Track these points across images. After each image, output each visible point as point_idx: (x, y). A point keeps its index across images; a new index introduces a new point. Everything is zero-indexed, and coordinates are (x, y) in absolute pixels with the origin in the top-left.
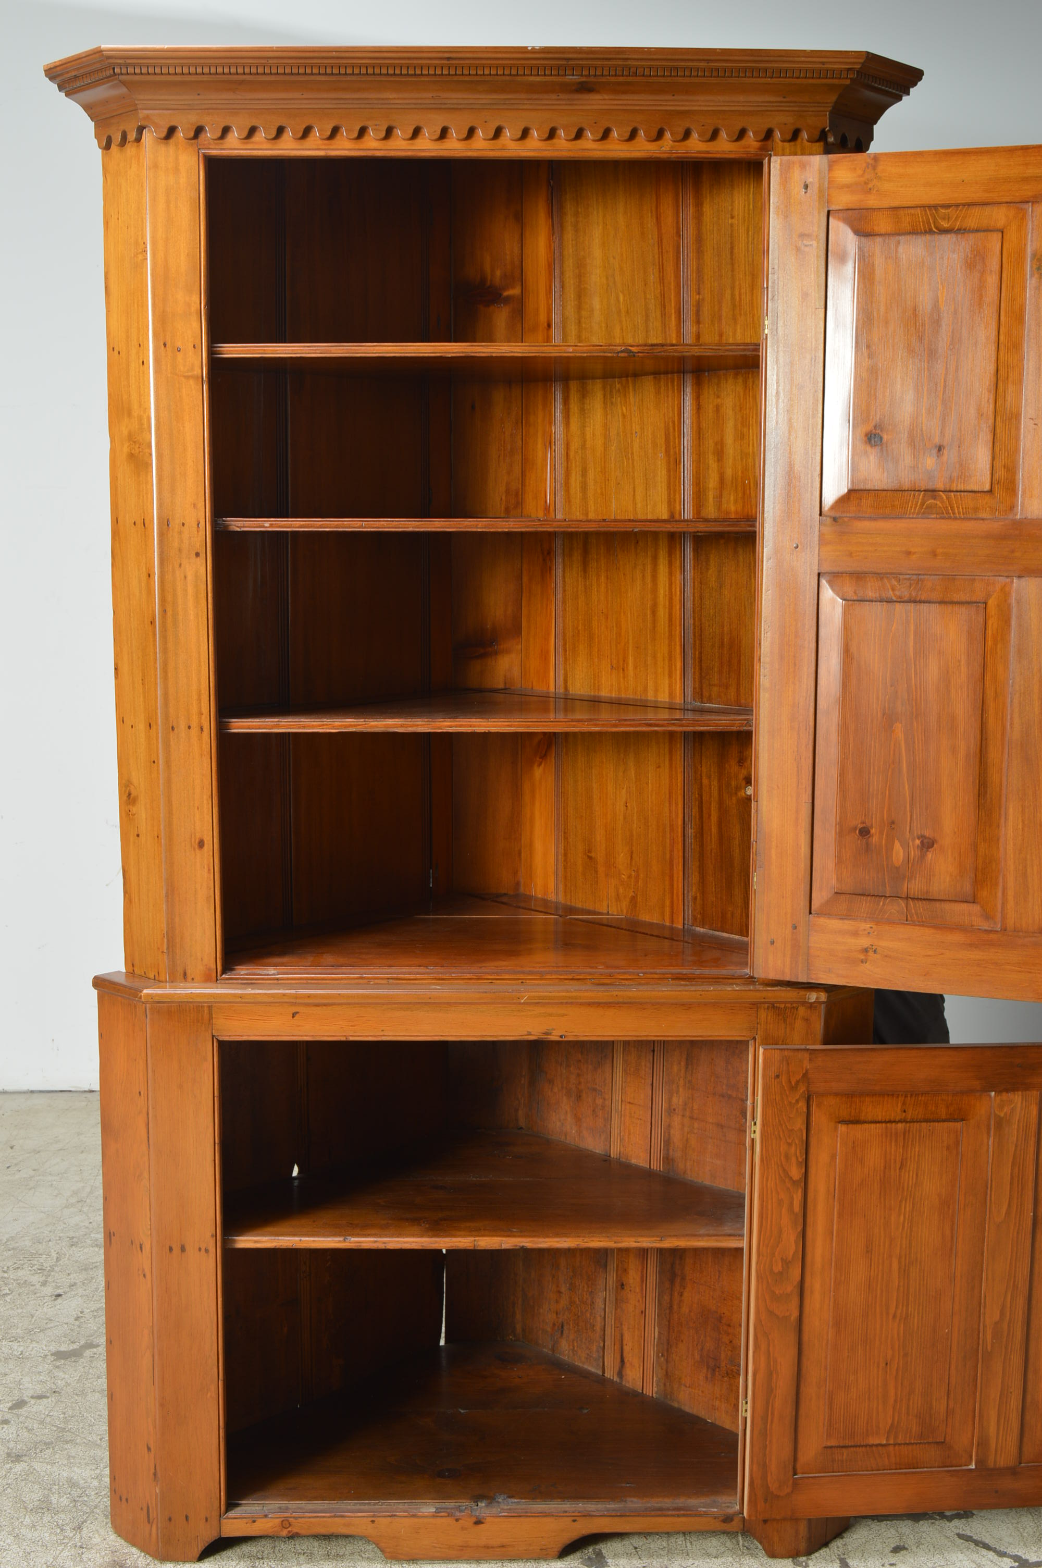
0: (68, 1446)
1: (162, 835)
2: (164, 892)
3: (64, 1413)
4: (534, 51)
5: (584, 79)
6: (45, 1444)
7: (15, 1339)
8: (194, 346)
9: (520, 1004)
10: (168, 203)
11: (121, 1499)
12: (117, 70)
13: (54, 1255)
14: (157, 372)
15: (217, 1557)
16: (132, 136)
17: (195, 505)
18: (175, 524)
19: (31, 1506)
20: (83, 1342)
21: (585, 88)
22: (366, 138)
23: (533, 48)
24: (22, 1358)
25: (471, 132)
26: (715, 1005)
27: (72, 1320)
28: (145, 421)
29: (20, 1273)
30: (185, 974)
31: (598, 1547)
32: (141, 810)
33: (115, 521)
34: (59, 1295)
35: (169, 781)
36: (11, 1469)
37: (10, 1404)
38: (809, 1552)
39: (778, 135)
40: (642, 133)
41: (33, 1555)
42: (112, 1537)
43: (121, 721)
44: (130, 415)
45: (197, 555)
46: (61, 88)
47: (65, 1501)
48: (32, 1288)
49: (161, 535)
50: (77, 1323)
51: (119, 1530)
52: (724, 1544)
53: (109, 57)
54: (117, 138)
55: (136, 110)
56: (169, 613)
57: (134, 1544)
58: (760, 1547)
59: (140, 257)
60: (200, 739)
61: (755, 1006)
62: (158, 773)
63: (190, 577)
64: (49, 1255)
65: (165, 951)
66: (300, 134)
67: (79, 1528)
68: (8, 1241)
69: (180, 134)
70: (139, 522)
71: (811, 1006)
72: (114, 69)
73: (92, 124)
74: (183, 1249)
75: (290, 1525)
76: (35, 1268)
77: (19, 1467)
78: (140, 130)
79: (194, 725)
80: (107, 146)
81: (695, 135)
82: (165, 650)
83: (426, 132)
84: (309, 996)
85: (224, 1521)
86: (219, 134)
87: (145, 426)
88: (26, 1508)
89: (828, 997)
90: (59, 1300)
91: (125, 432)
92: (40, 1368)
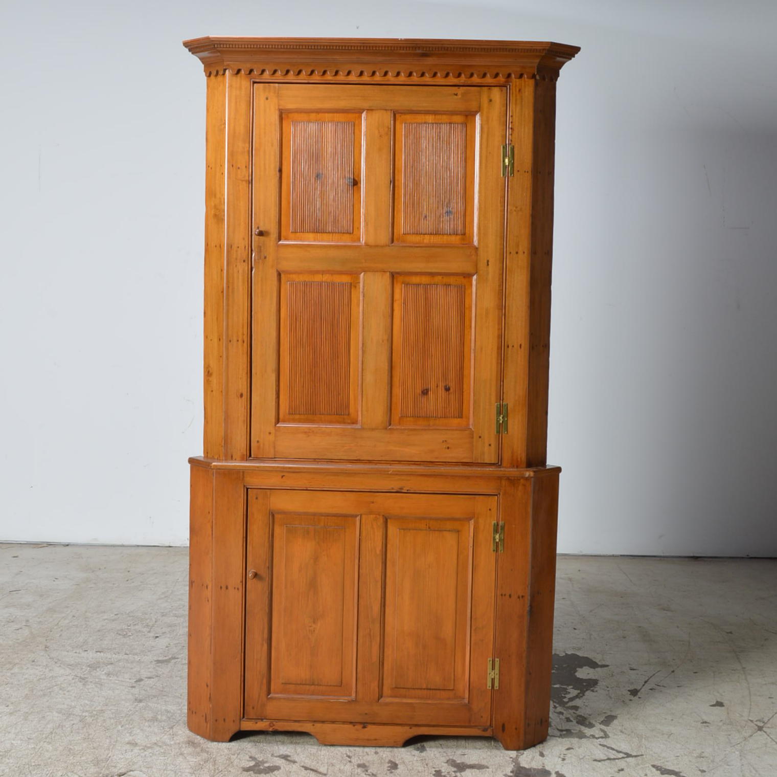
0: (165, 697)
1: (224, 391)
2: (223, 417)
3: (162, 685)
4: (401, 40)
5: (424, 52)
6: (154, 696)
7: (136, 654)
8: (246, 167)
9: (388, 474)
10: (236, 102)
11: (192, 713)
12: (216, 46)
13: (154, 620)
14: (228, 178)
15: (238, 741)
16: (221, 72)
17: (244, 239)
18: (234, 247)
19: (148, 719)
20: (170, 656)
21: (425, 55)
22: (326, 75)
23: (401, 39)
24: (139, 662)
25: (374, 73)
26: (480, 477)
27: (165, 647)
28: (222, 200)
29: (136, 627)
30: (232, 457)
31: (422, 744)
32: (214, 379)
33: (207, 245)
34: (157, 637)
35: (227, 366)
36: (137, 705)
37: (135, 680)
38: (525, 748)
39: (513, 76)
40: (451, 74)
41: (150, 737)
42: (188, 732)
43: (206, 337)
44: (215, 196)
45: (244, 261)
46: (190, 50)
47: (164, 718)
48: (143, 634)
49: (228, 252)
50: (167, 649)
51: (191, 729)
52: (484, 745)
53: (213, 41)
54: (214, 73)
55: (223, 61)
56: (230, 288)
57: (198, 735)
58: (502, 746)
59: (223, 126)
60: (243, 346)
61: (500, 478)
62: (223, 361)
63: (241, 271)
64: (151, 619)
65: (223, 445)
66: (297, 73)
67: (172, 728)
68: (129, 612)
69: (243, 72)
70: (218, 246)
71: (527, 479)
72: (214, 45)
73: (203, 66)
74: (227, 588)
75: (274, 725)
76: (144, 625)
77: (141, 705)
78: (225, 70)
79: (240, 340)
80: (209, 75)
81: (475, 76)
82: (228, 305)
83: (353, 73)
84: (290, 468)
85: (242, 722)
86: (260, 73)
87: (223, 202)
88: (145, 719)
89: (534, 475)
90: (158, 639)
91: (213, 204)
92: (149, 666)
